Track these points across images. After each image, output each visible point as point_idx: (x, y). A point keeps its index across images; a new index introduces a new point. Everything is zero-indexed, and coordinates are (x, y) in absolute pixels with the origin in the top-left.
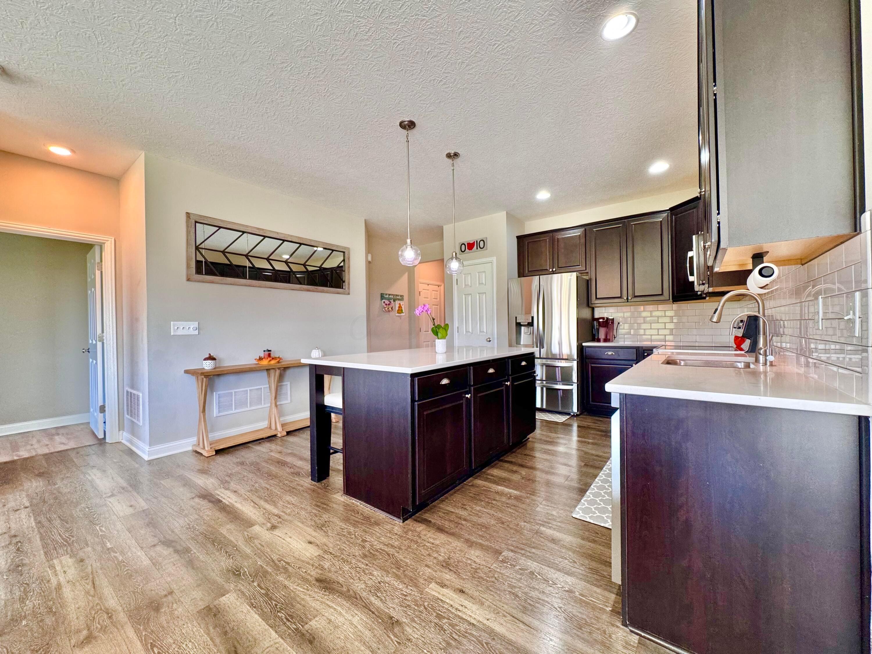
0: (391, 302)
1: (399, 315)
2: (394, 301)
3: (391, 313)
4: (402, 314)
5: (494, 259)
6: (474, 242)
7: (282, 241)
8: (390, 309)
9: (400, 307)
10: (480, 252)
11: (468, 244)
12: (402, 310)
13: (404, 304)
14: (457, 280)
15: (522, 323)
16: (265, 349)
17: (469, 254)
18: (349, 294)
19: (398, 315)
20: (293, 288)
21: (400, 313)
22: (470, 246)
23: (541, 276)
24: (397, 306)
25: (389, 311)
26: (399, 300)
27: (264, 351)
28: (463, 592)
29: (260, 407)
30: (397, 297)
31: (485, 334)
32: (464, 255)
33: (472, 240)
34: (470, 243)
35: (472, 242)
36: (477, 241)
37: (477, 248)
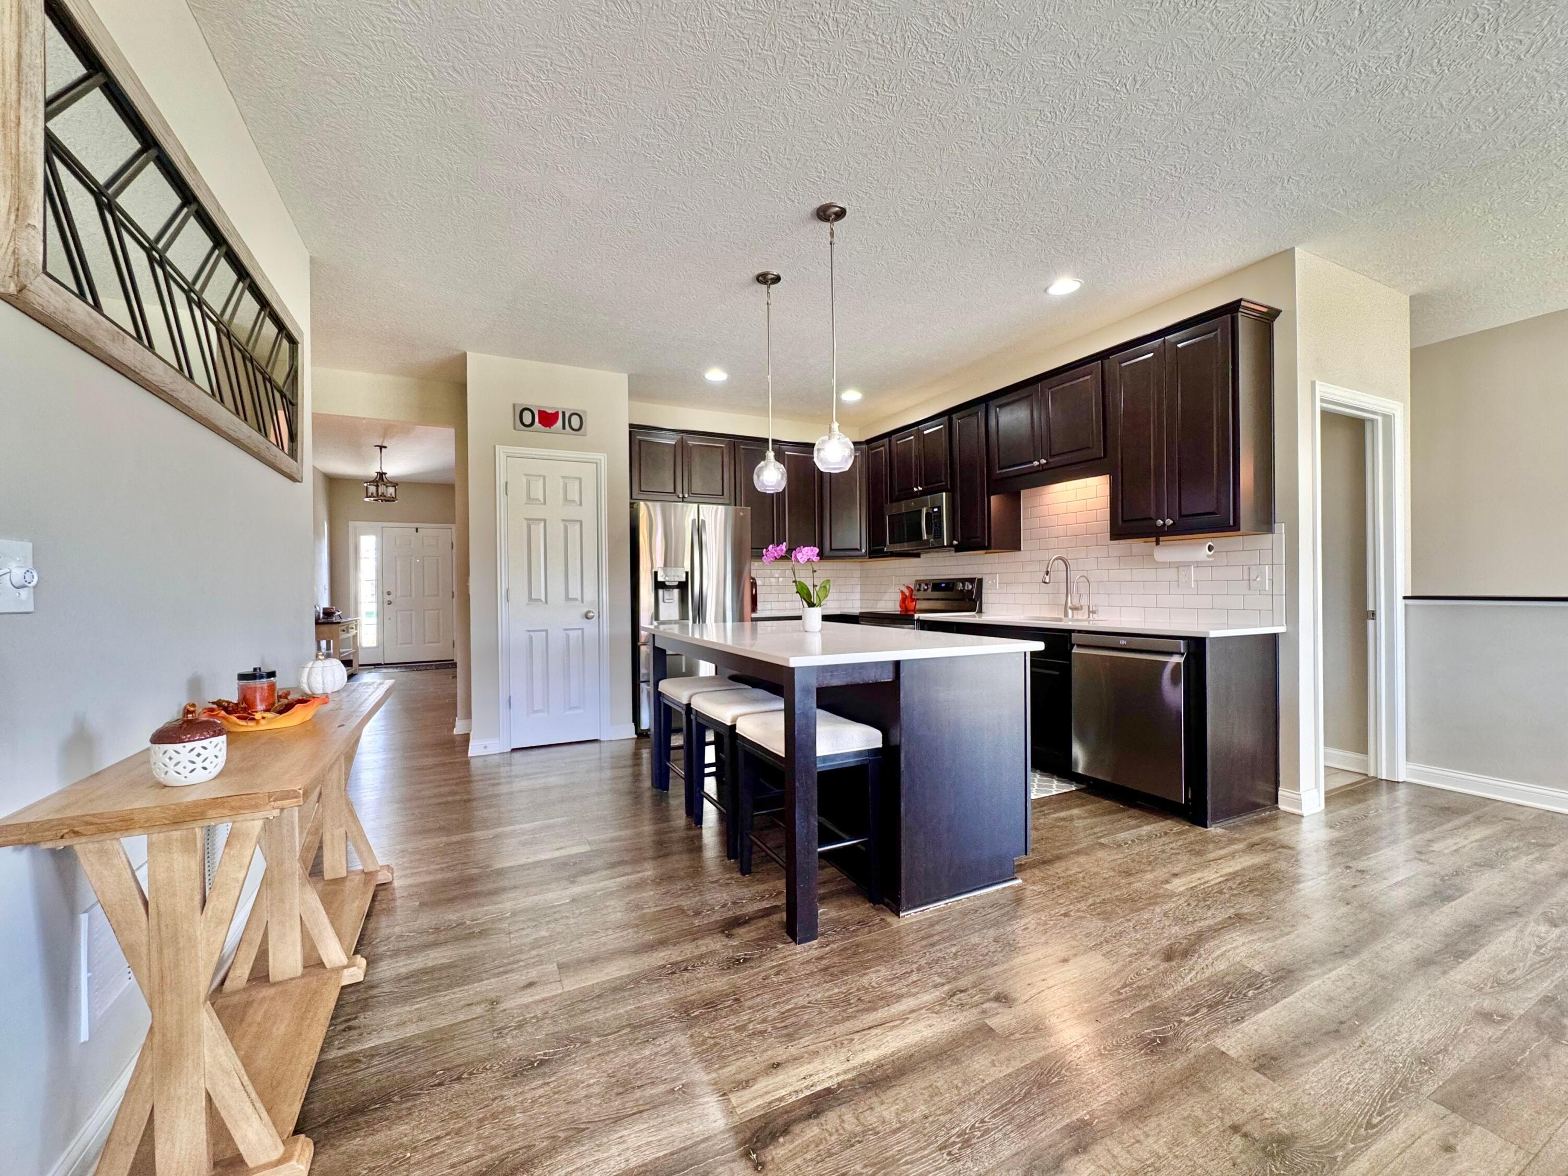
5: (603, 457)
6: (557, 413)
10: (569, 437)
11: (540, 412)
14: (506, 483)
15: (667, 583)
17: (540, 433)
18: (301, 480)
22: (548, 419)
23: (701, 506)
31: (578, 603)
32: (527, 434)
33: (552, 408)
34: (545, 412)
35: (553, 411)
36: (564, 413)
37: (564, 428)
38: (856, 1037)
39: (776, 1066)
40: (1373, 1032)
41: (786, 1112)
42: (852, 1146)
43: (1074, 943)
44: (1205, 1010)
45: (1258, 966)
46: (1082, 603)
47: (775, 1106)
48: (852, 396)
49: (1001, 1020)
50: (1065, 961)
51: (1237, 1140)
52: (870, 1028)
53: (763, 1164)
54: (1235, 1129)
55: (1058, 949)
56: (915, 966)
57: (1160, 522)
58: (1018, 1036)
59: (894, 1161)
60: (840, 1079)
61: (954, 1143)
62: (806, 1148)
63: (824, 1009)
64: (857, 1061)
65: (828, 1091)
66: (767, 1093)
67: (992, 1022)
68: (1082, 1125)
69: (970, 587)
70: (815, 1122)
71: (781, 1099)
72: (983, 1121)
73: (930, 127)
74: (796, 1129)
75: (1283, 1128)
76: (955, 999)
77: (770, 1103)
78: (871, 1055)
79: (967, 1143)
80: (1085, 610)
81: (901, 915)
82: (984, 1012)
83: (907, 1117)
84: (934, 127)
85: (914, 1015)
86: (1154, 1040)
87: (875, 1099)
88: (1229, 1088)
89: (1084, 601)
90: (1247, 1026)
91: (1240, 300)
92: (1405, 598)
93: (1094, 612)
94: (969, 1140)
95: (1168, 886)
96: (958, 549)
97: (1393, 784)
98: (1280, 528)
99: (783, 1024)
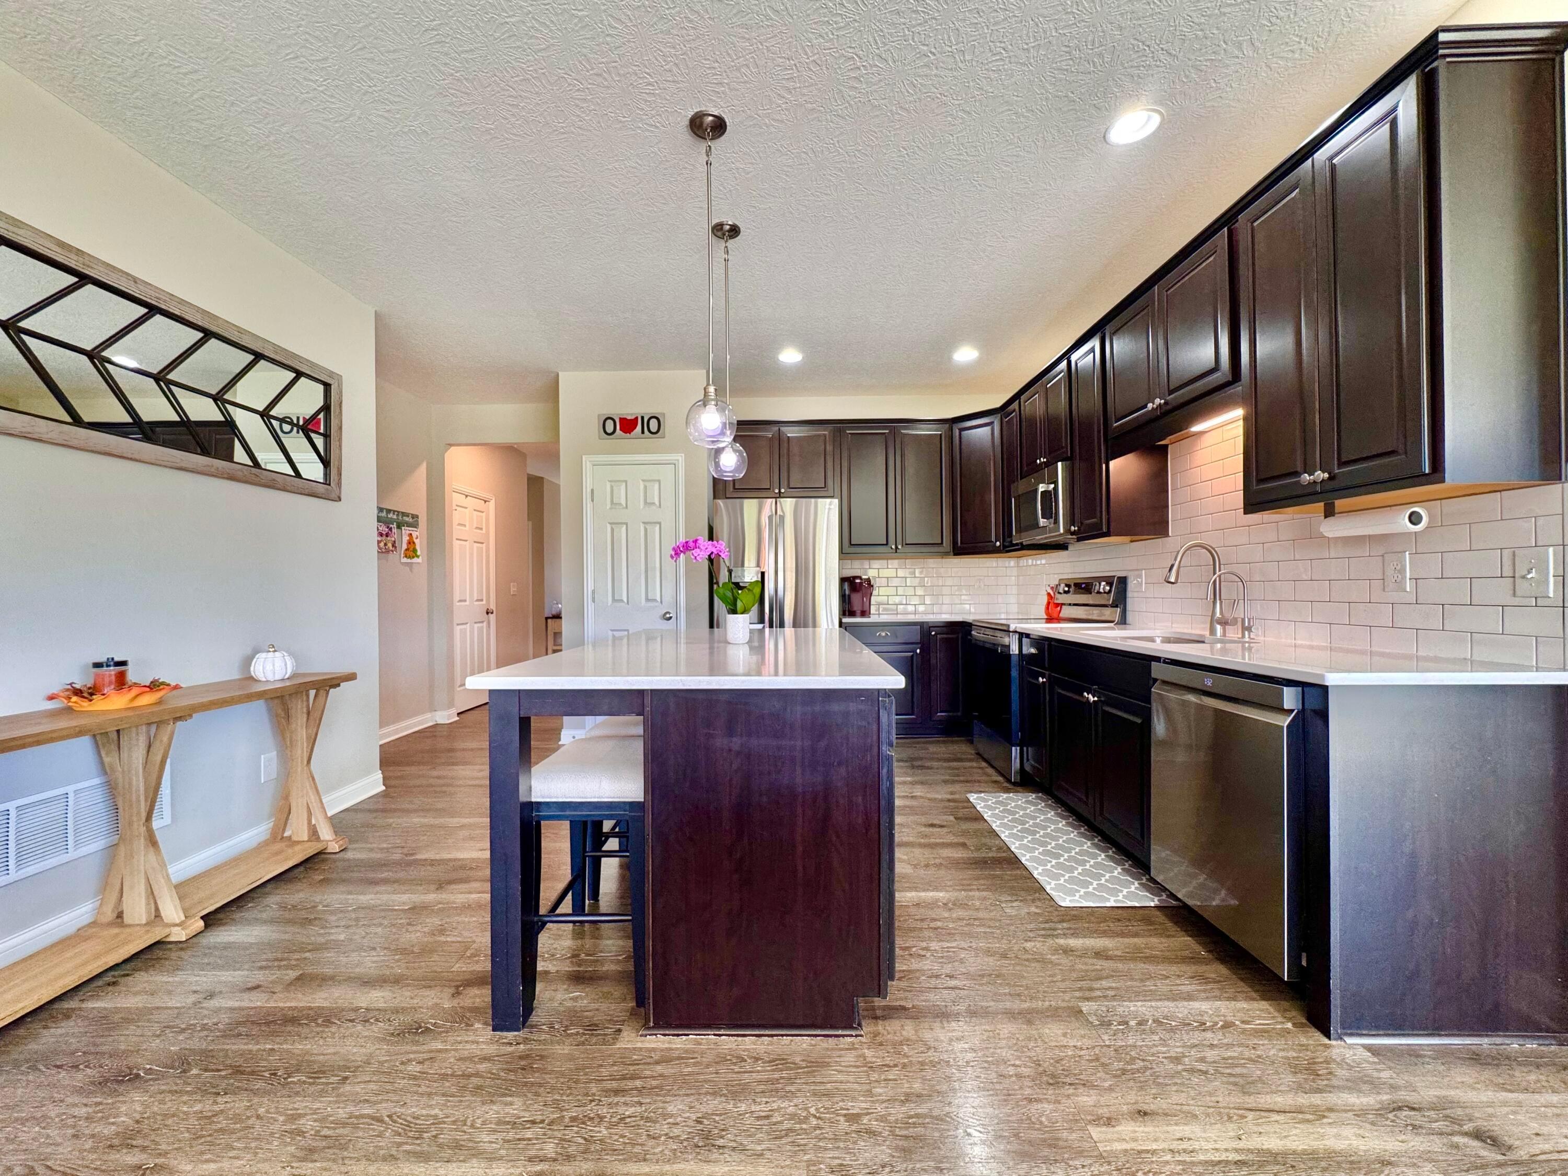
0: (391, 529)
1: (409, 561)
2: (399, 527)
3: (391, 555)
4: (415, 560)
5: (680, 458)
6: (637, 418)
7: (143, 311)
8: (390, 545)
9: (411, 542)
10: (650, 442)
11: (621, 420)
12: (415, 550)
13: (420, 536)
14: (592, 491)
16: (103, 659)
17: (621, 440)
18: (339, 499)
19: (405, 560)
20: (184, 465)
21: (409, 557)
22: (628, 425)
24: (406, 539)
25: (388, 551)
26: (409, 525)
27: (97, 665)
28: (1145, 1114)
29: (64, 858)
30: (406, 519)
31: (658, 604)
32: (609, 442)
33: (632, 414)
34: (625, 419)
35: (633, 417)
36: (643, 418)
37: (643, 432)
48: (965, 354)
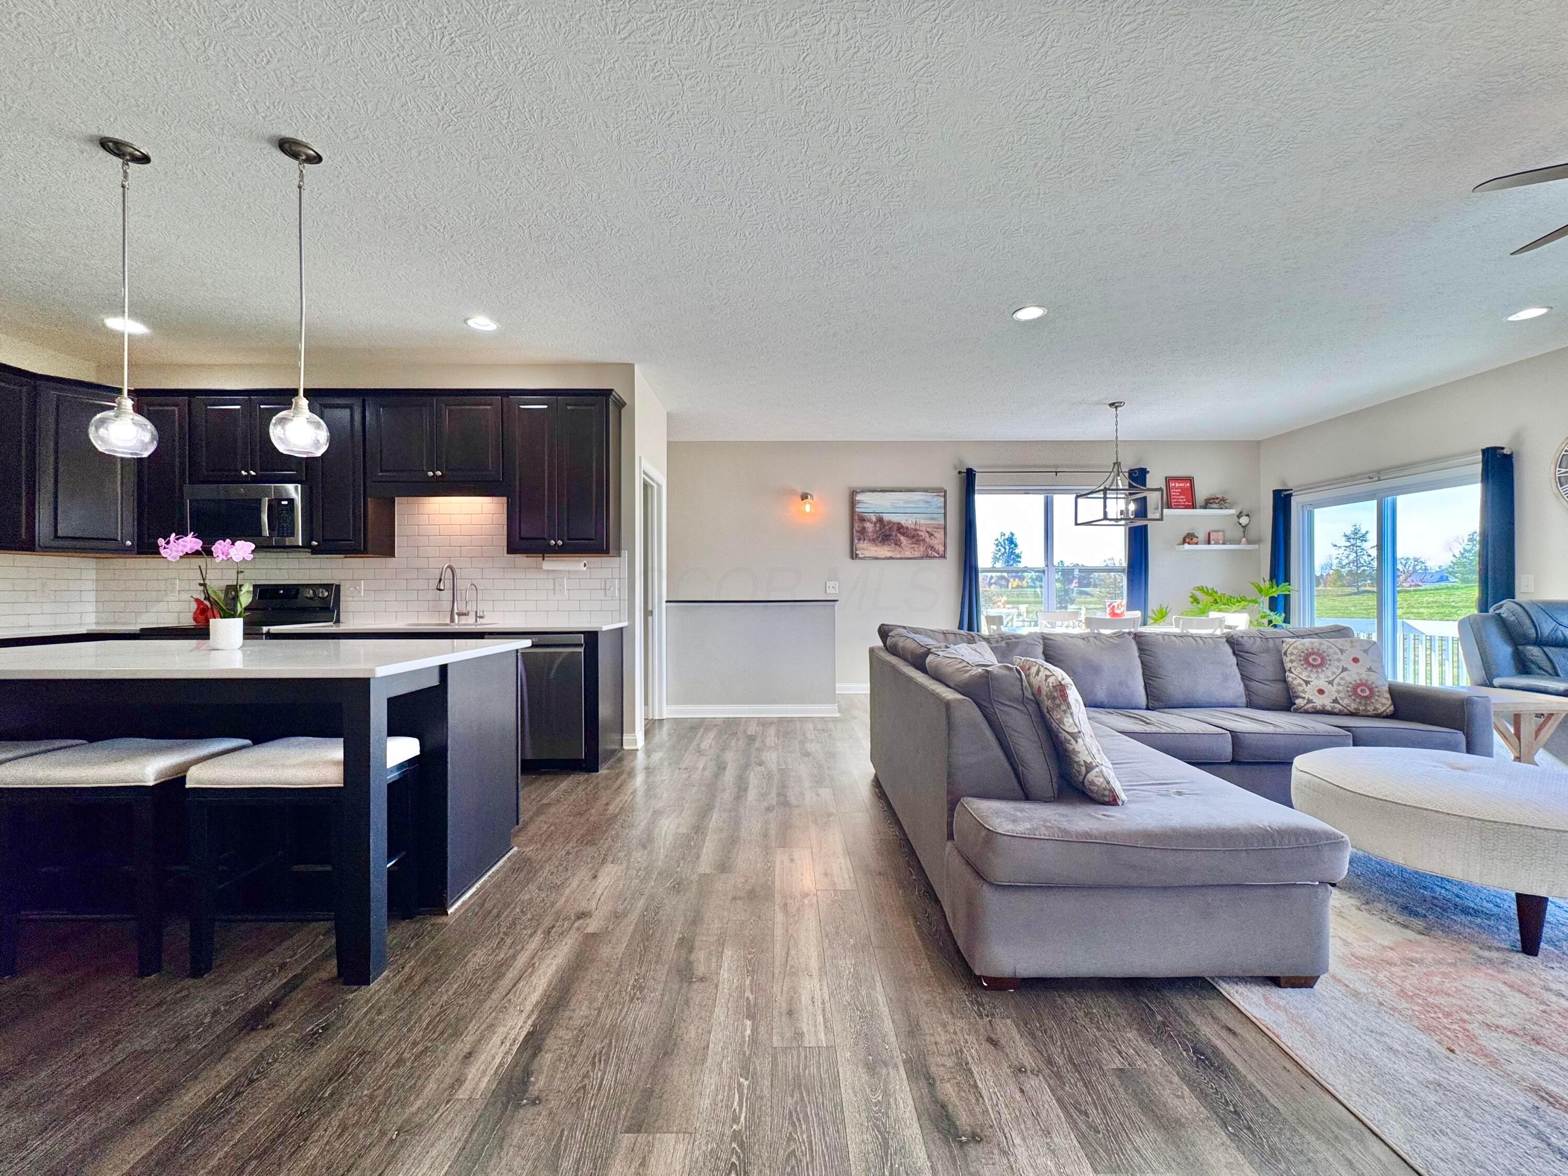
38: (510, 996)
39: (469, 1055)
40: (743, 834)
41: (516, 1066)
42: (582, 1041)
43: (591, 865)
44: (682, 862)
45: (683, 830)
46: (469, 608)
47: (502, 1071)
49: (593, 926)
50: (595, 877)
51: (738, 902)
52: (514, 986)
53: (538, 1098)
54: (734, 899)
55: (583, 873)
56: (501, 935)
57: (553, 542)
58: (611, 927)
59: (614, 1026)
60: (530, 1022)
61: (635, 994)
62: (554, 1067)
63: (461, 1002)
64: (529, 1007)
65: (530, 1034)
66: (484, 1072)
67: (590, 930)
68: (682, 940)
69: (326, 594)
70: (543, 1053)
71: (501, 1065)
72: (638, 974)
73: (468, 161)
74: (535, 1066)
75: (748, 888)
76: (552, 934)
77: (496, 1073)
78: (535, 997)
79: (641, 989)
80: (472, 615)
81: (449, 912)
82: (578, 929)
83: (597, 1004)
84: (470, 162)
85: (536, 960)
86: (674, 887)
87: (567, 1013)
88: (719, 886)
89: (471, 607)
90: (703, 857)
91: (612, 390)
92: (667, 602)
93: (481, 617)
94: (640, 986)
95: (609, 812)
96: (315, 551)
97: (661, 721)
98: (625, 553)
99: (437, 1034)
